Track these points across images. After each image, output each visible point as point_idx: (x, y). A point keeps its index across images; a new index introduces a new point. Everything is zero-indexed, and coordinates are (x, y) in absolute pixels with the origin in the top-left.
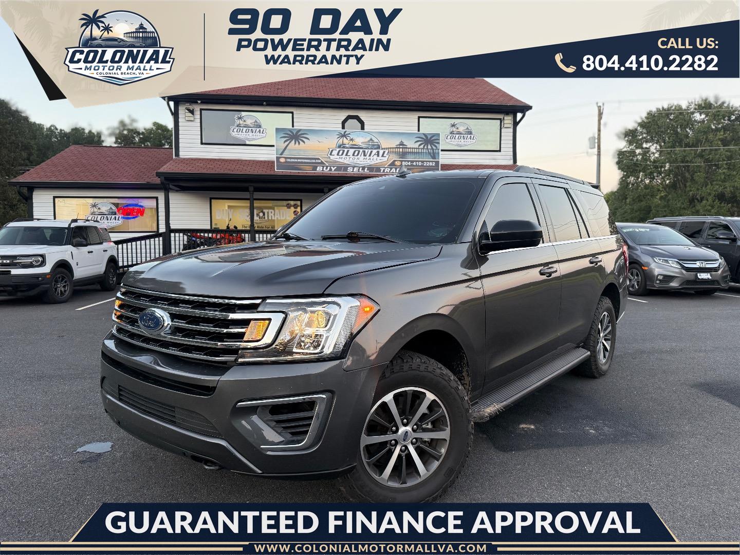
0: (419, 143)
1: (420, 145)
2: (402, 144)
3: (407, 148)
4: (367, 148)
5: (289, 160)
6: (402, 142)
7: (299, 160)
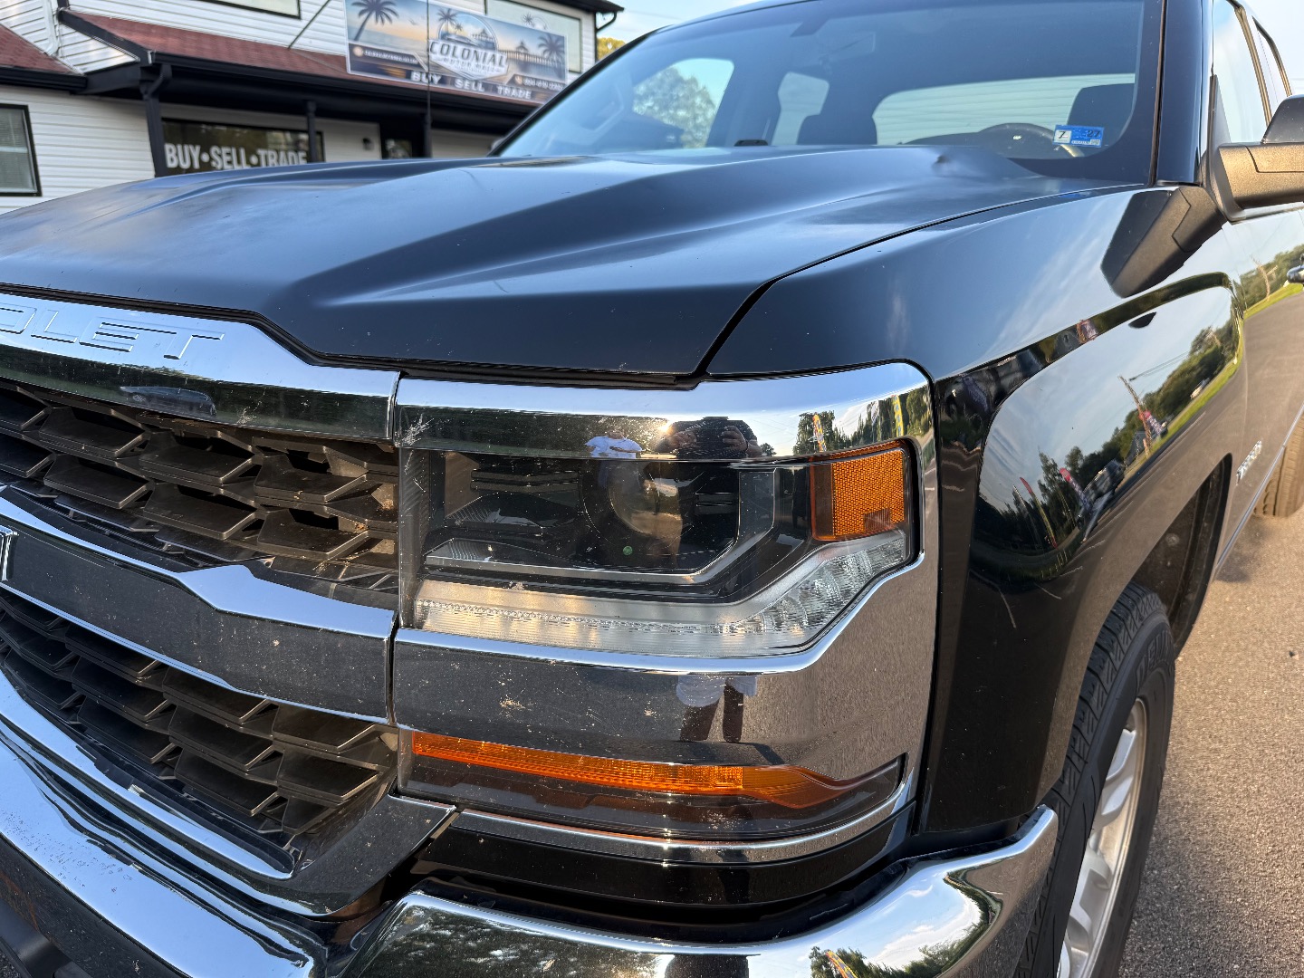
0: (543, 49)
1: (545, 52)
2: (522, 46)
3: (529, 55)
4: (479, 46)
5: (369, 53)
6: (522, 43)
7: (385, 56)
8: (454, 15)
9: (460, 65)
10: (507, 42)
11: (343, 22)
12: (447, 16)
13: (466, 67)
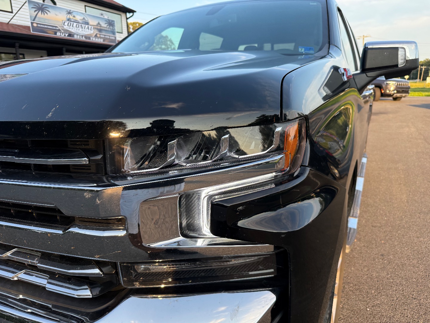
0: (107, 25)
3: (101, 27)
5: (39, 25)
6: (99, 23)
7: (46, 27)
8: (72, 12)
9: (75, 30)
10: (93, 22)
11: (28, 14)
12: (69, 13)
13: (78, 31)
